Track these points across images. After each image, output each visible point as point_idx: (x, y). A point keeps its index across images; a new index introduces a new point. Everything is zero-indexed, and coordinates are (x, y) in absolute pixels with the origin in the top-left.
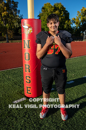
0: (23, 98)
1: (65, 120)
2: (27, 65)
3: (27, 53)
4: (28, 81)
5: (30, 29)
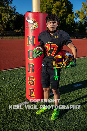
0: (26, 102)
2: (31, 64)
3: (31, 51)
4: (32, 83)
5: (36, 24)
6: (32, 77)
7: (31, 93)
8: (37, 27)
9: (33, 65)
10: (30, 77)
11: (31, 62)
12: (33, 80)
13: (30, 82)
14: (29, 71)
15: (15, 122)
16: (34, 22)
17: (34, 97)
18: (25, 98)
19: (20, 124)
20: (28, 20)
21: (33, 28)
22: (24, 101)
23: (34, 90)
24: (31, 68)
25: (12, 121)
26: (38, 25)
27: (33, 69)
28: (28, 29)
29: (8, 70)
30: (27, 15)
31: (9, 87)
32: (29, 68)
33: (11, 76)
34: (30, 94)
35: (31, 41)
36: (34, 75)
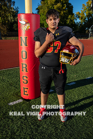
0: (20, 100)
1: (64, 122)
2: (24, 64)
3: (24, 51)
4: (25, 82)
5: (28, 25)
6: (25, 77)
7: (25, 91)
8: (29, 28)
9: (26, 65)
10: (23, 77)
11: (24, 61)
12: (26, 79)
13: (24, 81)
14: (23, 71)
15: (7, 119)
16: (27, 23)
17: (28, 95)
18: (19, 96)
19: (12, 121)
20: (20, 21)
21: (26, 29)
22: (19, 99)
23: (27, 89)
24: (24, 67)
25: (4, 118)
26: (31, 26)
27: (26, 69)
28: (21, 30)
29: (7, 69)
30: (20, 17)
31: (6, 86)
32: (23, 67)
33: (9, 75)
34: (24, 93)
35: (24, 42)
36: (27, 74)
